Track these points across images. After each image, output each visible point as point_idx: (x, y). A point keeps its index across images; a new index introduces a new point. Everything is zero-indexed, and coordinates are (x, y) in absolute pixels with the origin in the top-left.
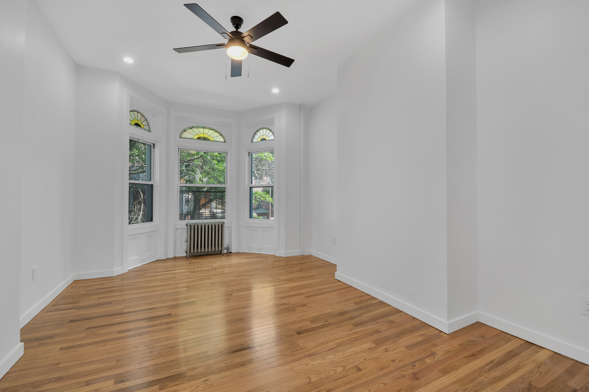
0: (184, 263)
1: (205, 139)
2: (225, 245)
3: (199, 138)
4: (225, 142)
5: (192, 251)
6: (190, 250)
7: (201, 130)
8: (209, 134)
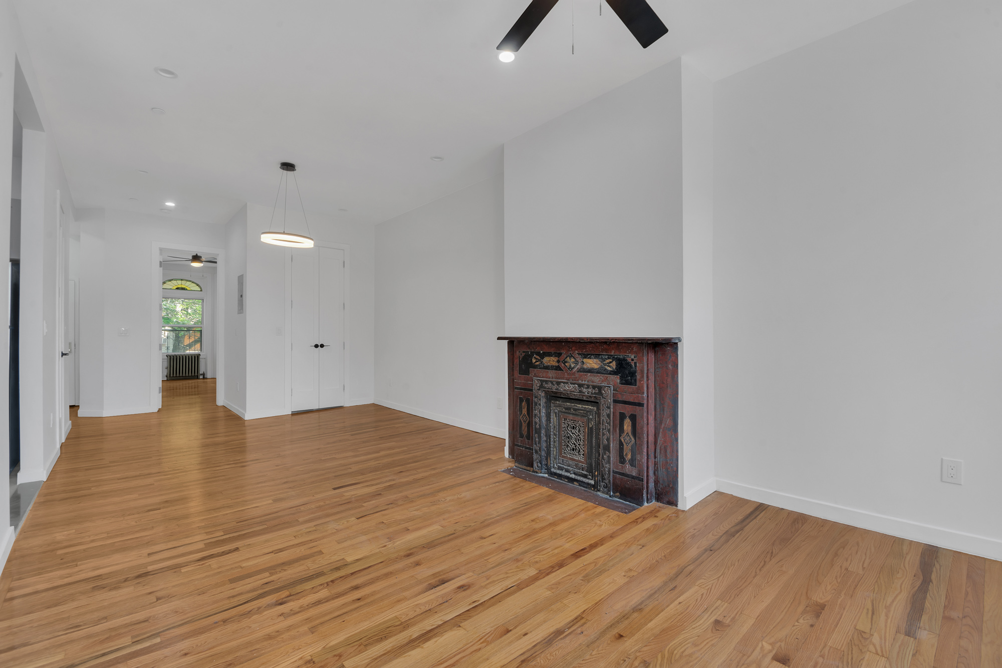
0: (166, 382)
1: (183, 289)
2: (201, 372)
3: (177, 288)
4: (201, 291)
5: (172, 376)
6: (170, 375)
7: (179, 282)
8: (187, 285)
